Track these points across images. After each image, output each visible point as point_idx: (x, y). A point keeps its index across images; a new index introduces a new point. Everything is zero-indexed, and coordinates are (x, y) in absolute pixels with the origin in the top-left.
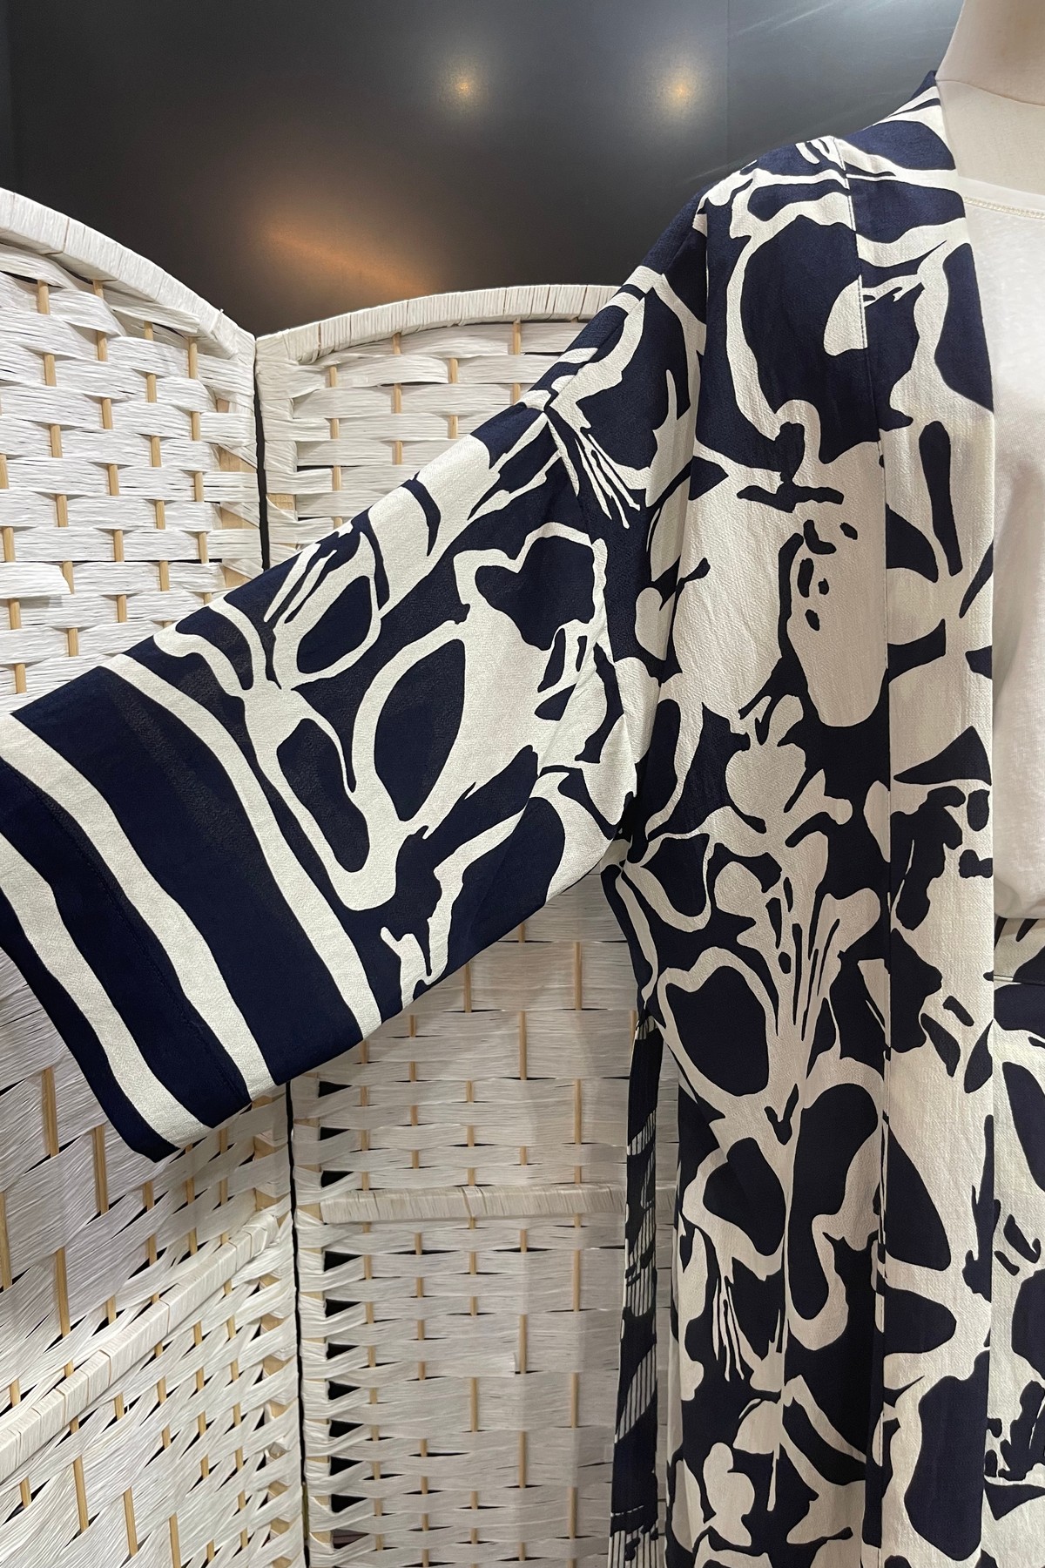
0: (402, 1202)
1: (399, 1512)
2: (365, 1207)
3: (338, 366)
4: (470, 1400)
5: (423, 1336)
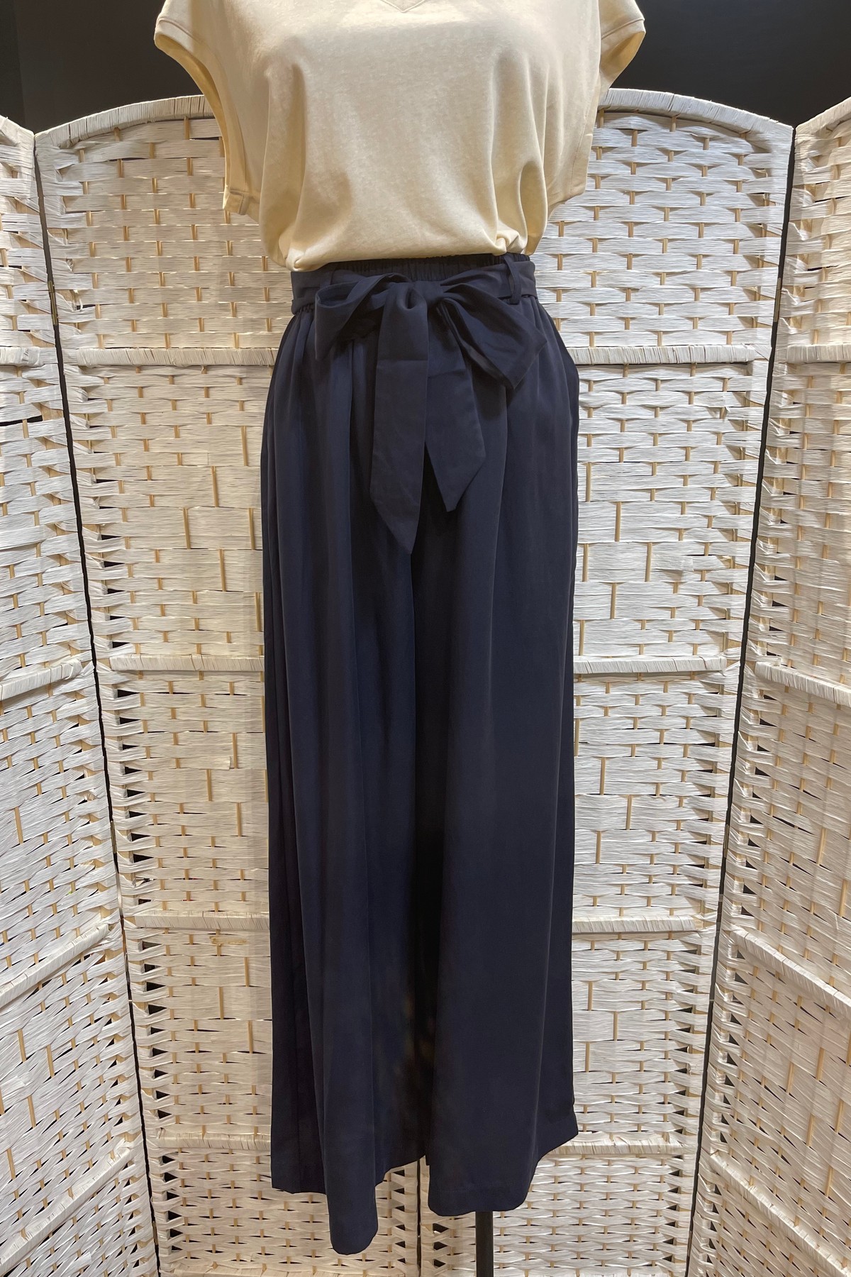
1: (169, 846)
2: (135, 663)
3: (86, 150)
4: (206, 783)
5: (176, 742)
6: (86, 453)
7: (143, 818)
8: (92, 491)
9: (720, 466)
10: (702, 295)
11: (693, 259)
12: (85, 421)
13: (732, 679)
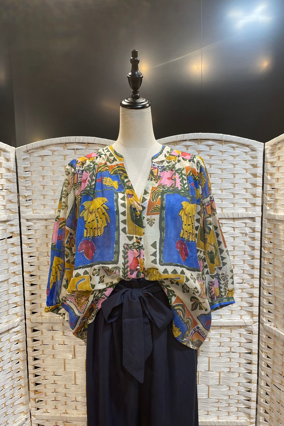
0: (47, 318)
1: (49, 388)
2: (40, 320)
3: (32, 153)
4: (63, 363)
5: (53, 349)
6: (26, 248)
7: (40, 377)
8: (28, 260)
9: (246, 252)
10: (236, 196)
11: (232, 184)
12: (27, 237)
13: (255, 328)
